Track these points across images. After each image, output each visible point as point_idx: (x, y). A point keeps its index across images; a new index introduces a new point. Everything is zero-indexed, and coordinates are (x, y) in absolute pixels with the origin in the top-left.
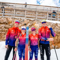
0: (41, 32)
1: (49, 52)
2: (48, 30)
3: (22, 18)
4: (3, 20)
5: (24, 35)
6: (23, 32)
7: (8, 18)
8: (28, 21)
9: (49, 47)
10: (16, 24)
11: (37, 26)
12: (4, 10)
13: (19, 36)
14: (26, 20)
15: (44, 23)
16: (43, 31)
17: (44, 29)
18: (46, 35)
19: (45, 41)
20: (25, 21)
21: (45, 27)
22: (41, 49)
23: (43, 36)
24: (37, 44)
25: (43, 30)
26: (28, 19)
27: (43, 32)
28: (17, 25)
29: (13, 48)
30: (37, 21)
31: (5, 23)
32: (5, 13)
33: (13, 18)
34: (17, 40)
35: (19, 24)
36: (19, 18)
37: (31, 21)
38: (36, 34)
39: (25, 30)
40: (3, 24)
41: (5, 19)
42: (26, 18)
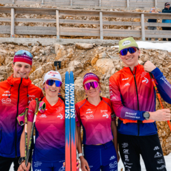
0: (119, 90)
1: (160, 165)
2: (146, 81)
3: (44, 41)
6: (50, 93)
8: (70, 50)
9: (156, 148)
10: (20, 66)
11: (106, 68)
13: (33, 114)
14: (62, 47)
15: (129, 53)
16: (127, 84)
17: (132, 77)
18: (141, 98)
19: (140, 124)
20: (58, 52)
21: (132, 69)
22: (126, 157)
23: (130, 105)
24: (111, 137)
25: (126, 82)
26: (69, 44)
27: (127, 90)
28: (22, 69)
29: (13, 165)
30: (105, 48)
33: (7, 43)
34: (26, 130)
36: (34, 40)
37: (82, 49)
38: (102, 98)
39: (58, 88)
42: (60, 41)
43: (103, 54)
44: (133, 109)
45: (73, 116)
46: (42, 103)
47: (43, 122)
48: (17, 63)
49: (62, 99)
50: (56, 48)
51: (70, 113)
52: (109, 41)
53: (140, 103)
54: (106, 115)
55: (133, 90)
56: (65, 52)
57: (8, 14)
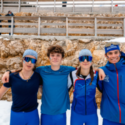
3: (58, 38)
4: (14, 46)
7: (26, 41)
8: (75, 43)
11: (100, 56)
12: (14, 22)
14: (70, 41)
20: (68, 45)
26: (74, 40)
30: (98, 42)
31: (20, 54)
33: (36, 39)
37: (83, 43)
40: (14, 56)
41: (19, 43)
42: (69, 37)
43: (98, 47)
50: (67, 43)
52: (101, 37)
56: (72, 45)
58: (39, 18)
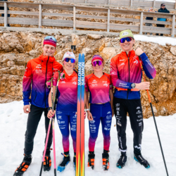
0: (117, 67)
1: (139, 119)
2: (136, 62)
3: (64, 32)
4: (8, 39)
5: (71, 77)
7: (23, 34)
8: (83, 39)
9: (138, 108)
11: (110, 55)
13: (57, 81)
14: (77, 37)
15: (126, 41)
16: (123, 64)
17: (127, 59)
18: (131, 74)
20: (74, 41)
21: (128, 53)
22: (118, 112)
23: (123, 78)
24: (109, 99)
25: (122, 62)
26: (83, 35)
27: (122, 68)
28: (49, 50)
29: (43, 113)
30: (110, 39)
31: (15, 50)
32: (10, 18)
33: (36, 33)
34: (52, 91)
35: (55, 45)
36: (56, 31)
37: (93, 39)
38: (104, 73)
40: (8, 52)
41: (14, 36)
42: (76, 32)
43: (109, 43)
44: (125, 81)
45: (84, 84)
46: (62, 74)
47: (63, 86)
48: (46, 45)
49: (76, 72)
50: (73, 38)
51: (82, 82)
52: (113, 34)
53: (131, 77)
54: (106, 85)
55: (126, 68)
56: (79, 41)
57: (37, 9)
58: (40, 6)
